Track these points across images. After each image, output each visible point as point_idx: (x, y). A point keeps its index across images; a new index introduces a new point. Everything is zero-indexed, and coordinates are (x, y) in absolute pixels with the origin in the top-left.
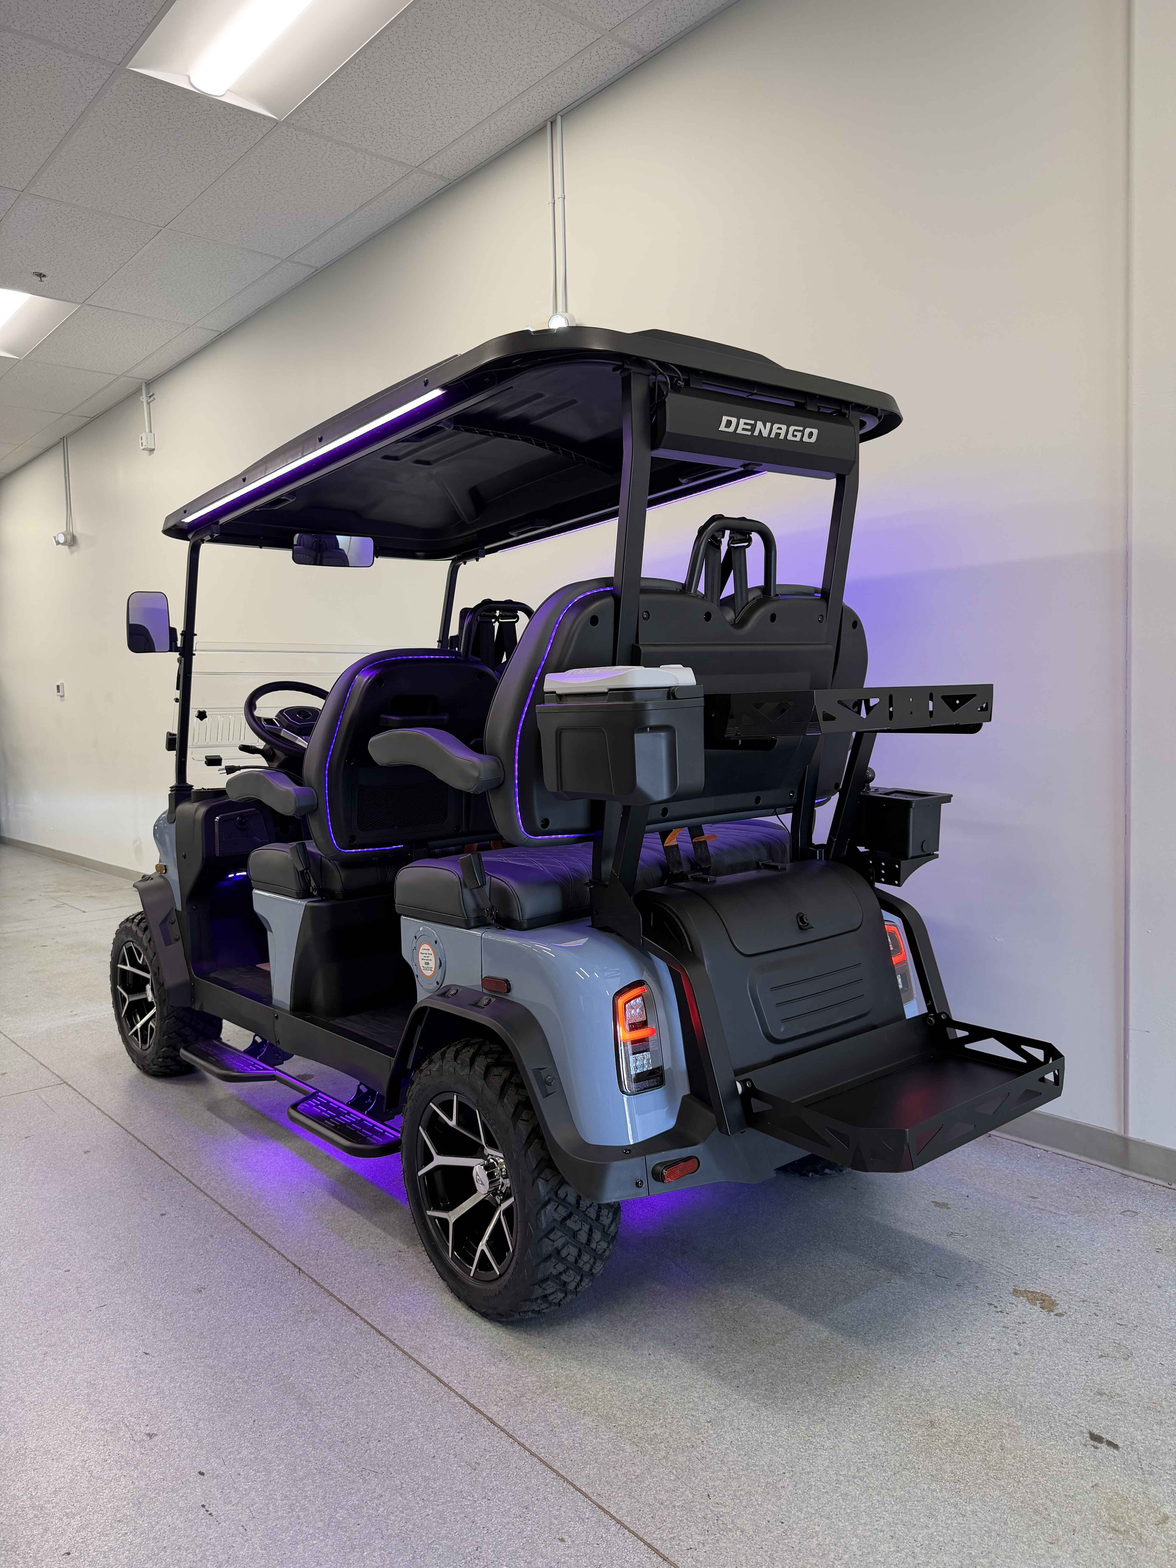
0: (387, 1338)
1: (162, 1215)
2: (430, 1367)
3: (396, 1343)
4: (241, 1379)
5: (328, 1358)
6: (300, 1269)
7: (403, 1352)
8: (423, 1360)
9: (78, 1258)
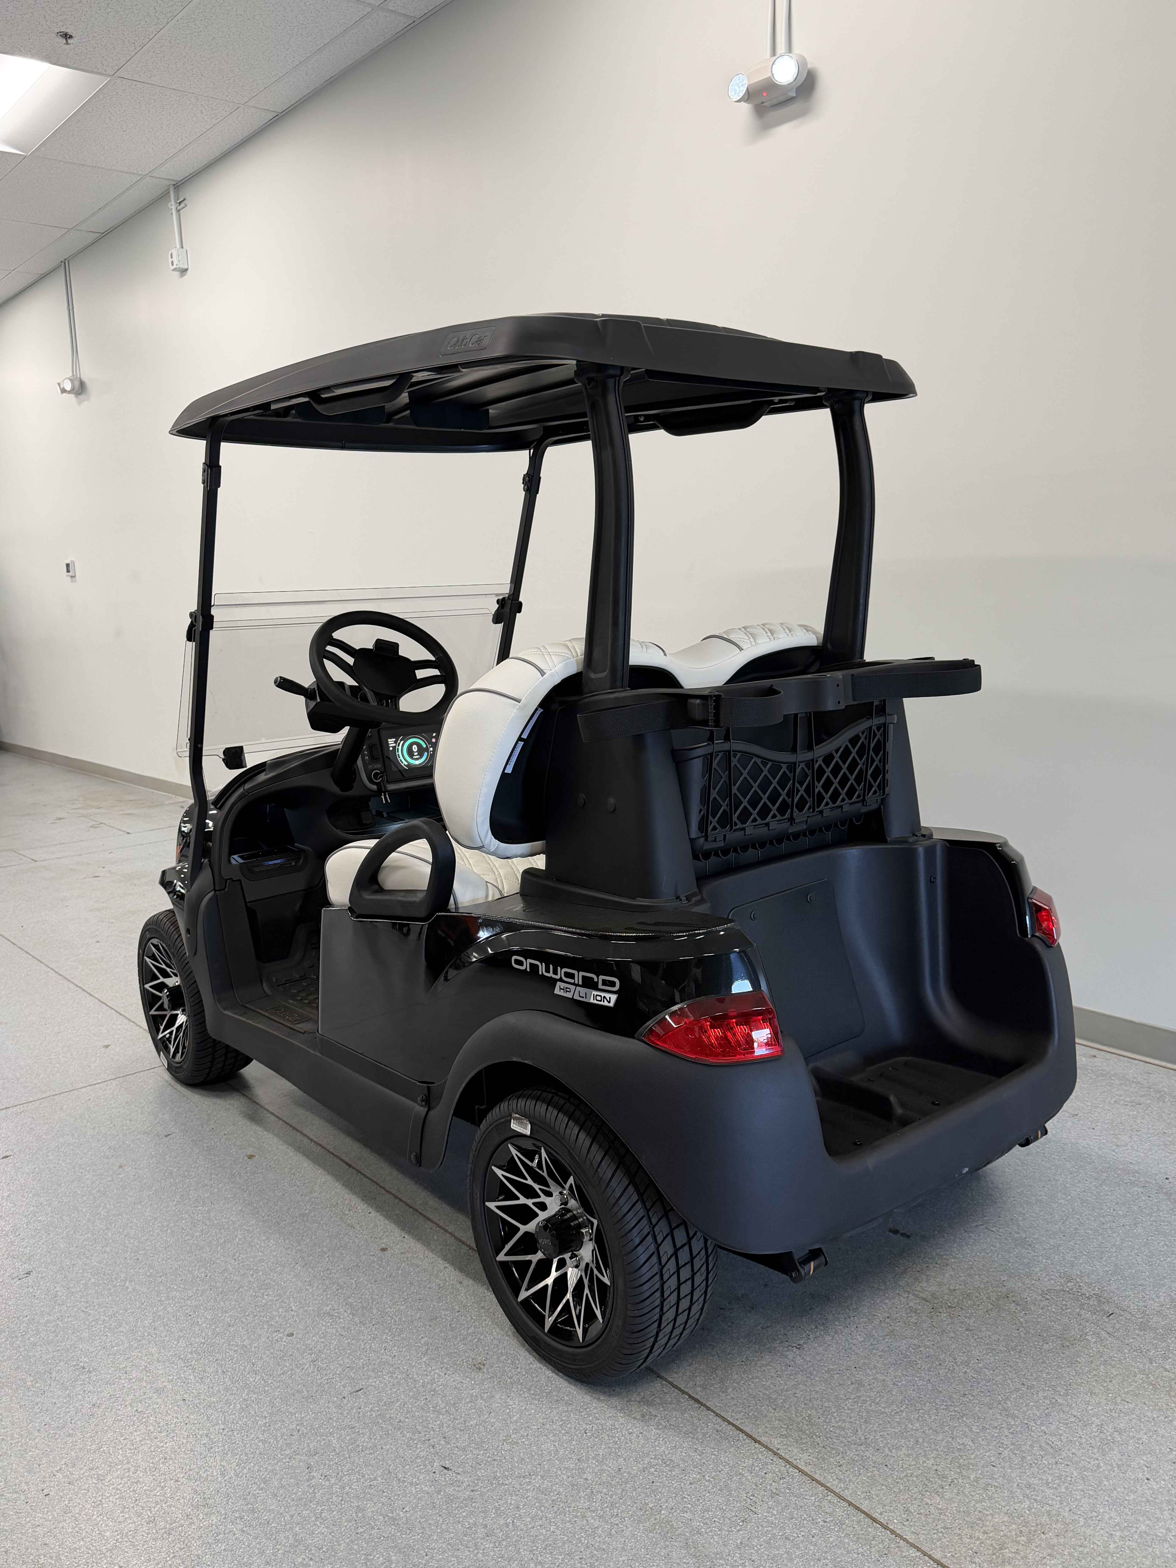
0: (766, 1447)
1: (384, 1250)
2: (846, 1494)
3: (783, 1455)
4: (593, 1511)
5: (699, 1480)
7: (800, 1471)
8: (832, 1483)
9: (298, 1316)
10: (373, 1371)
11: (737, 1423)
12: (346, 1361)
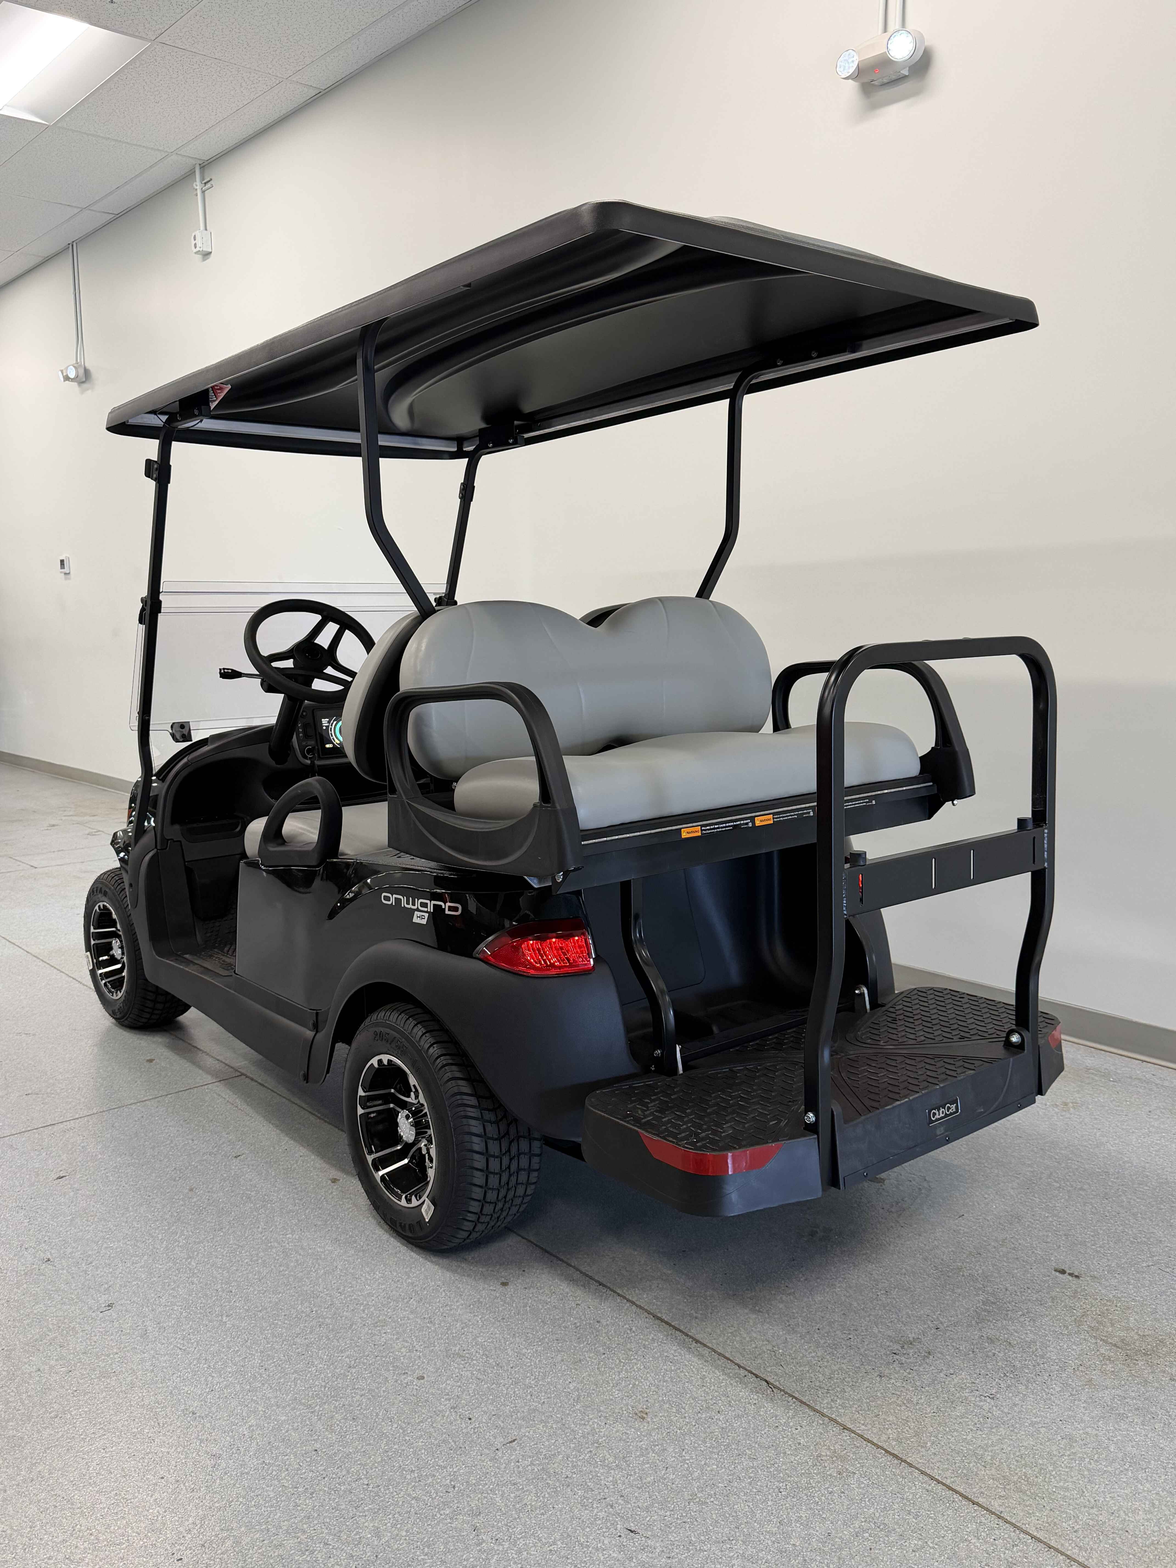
0: (987, 1509)
6: (766, 1381)
7: (1033, 1537)
9: (424, 1356)
10: (523, 1419)
11: (948, 1482)
12: (491, 1408)
